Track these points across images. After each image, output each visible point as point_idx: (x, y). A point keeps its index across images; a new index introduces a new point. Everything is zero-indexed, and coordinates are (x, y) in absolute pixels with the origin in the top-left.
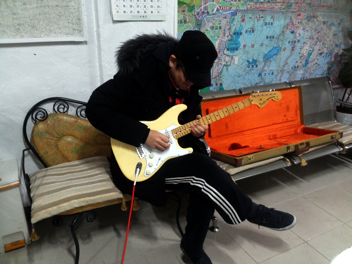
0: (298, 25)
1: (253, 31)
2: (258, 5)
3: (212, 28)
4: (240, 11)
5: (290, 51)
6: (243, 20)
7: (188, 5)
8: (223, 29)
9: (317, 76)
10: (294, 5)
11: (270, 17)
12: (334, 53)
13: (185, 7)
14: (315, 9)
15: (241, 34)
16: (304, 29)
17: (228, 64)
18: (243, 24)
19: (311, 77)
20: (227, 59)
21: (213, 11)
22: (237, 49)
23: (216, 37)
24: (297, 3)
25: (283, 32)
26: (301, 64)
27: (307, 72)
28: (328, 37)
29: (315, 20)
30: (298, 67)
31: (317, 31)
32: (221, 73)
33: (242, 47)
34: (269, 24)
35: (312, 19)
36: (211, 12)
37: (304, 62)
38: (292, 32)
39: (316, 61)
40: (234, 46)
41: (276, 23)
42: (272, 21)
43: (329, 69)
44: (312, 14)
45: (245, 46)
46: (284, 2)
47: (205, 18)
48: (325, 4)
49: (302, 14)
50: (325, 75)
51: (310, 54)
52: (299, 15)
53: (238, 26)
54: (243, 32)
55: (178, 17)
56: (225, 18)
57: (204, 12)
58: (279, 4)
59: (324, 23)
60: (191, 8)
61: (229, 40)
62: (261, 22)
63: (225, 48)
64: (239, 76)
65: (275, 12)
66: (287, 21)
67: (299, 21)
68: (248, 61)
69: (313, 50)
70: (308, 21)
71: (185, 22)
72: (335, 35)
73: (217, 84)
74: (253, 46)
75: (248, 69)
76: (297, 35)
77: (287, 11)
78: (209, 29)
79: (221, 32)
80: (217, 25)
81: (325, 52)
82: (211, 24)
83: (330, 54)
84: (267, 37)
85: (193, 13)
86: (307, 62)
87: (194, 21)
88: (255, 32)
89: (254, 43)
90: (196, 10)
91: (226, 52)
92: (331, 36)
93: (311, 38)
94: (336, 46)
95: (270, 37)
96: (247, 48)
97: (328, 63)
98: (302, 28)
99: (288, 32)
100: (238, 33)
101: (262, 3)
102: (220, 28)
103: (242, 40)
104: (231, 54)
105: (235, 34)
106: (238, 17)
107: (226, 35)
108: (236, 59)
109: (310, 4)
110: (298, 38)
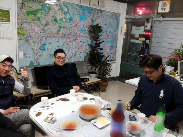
0: (69, 42)
1: (51, 44)
2: (52, 35)
3: (33, 42)
4: (44, 36)
5: (68, 51)
6: (46, 40)
7: (22, 34)
8: (38, 43)
9: (80, 61)
10: (67, 35)
11: (58, 39)
12: (86, 52)
13: (21, 35)
14: (76, 37)
15: (46, 44)
16: (72, 44)
17: (41, 55)
18: (46, 41)
19: (78, 61)
20: (41, 53)
21: (33, 36)
22: (45, 50)
23: (35, 45)
24: (68, 35)
25: (64, 44)
26: (73, 56)
27: (76, 59)
28: (83, 47)
29: (76, 40)
30: (72, 57)
31: (78, 45)
32: (38, 58)
33: (47, 49)
34: (57, 41)
35: (75, 40)
36: (32, 36)
37: (74, 55)
38: (68, 45)
39: (79, 55)
40: (43, 49)
41: (60, 41)
42: (58, 40)
43: (85, 58)
44: (75, 39)
45: (48, 49)
46: (63, 34)
47: (30, 38)
48: (80, 35)
49: (71, 38)
50: (84, 60)
51: (76, 53)
52: (70, 39)
53: (44, 42)
54: (47, 44)
55: (18, 38)
56: (38, 39)
57: (29, 37)
58: (61, 35)
59: (80, 42)
60: (24, 35)
61: (41, 47)
62: (54, 40)
63: (40, 49)
64: (47, 60)
65: (59, 37)
66: (65, 41)
67: (70, 41)
68: (50, 54)
69: (77, 51)
70: (74, 41)
71: (21, 40)
72: (86, 46)
73: (37, 63)
74: (51, 49)
75: (50, 57)
76: (70, 46)
77: (64, 37)
79: (37, 44)
80: (35, 41)
81: (83, 52)
82: (32, 41)
83: (85, 52)
84: (57, 46)
85: (24, 37)
86: (75, 55)
87: (25, 39)
88: (52, 44)
89: (52, 48)
90: (26, 36)
91: (40, 51)
92: (84, 46)
93: (76, 47)
94: (87, 50)
95: (58, 46)
96: (49, 50)
97: (84, 56)
98: (71, 43)
99: (66, 45)
100: (44, 44)
101: (53, 34)
102: (37, 42)
103: (46, 47)
104: (42, 52)
105: (43, 44)
106: (44, 39)
107: (39, 45)
108: (45, 53)
109: (73, 35)
110: (70, 47)
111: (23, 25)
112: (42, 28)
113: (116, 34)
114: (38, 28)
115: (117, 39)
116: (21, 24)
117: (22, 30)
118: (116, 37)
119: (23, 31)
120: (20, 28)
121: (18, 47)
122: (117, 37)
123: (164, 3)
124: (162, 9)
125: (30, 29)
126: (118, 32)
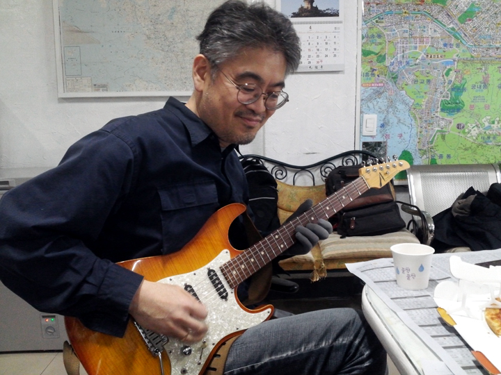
1: (485, 86)
2: (491, 52)
3: (416, 81)
4: (460, 59)
7: (377, 55)
8: (433, 83)
13: (373, 57)
15: (464, 89)
17: (445, 130)
20: (443, 123)
21: (415, 60)
22: (459, 110)
23: (422, 94)
32: (433, 142)
40: (454, 106)
57: (401, 62)
60: (382, 58)
78: (410, 83)
79: (430, 87)
80: (422, 77)
82: (413, 77)
85: (385, 63)
87: (387, 73)
88: (490, 88)
89: (489, 103)
90: (389, 59)
96: (476, 110)
100: (459, 89)
102: (429, 81)
103: (466, 98)
104: (449, 117)
105: (453, 89)
107: (439, 90)
111: (383, 25)
112: (453, 29)
114: (435, 31)
116: (374, 21)
117: (379, 40)
119: (380, 44)
120: (373, 36)
121: (362, 100)
125: (406, 35)
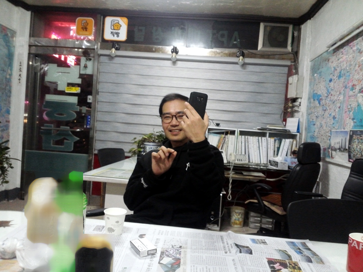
113: (6, 78)
115: (10, 91)
118: (7, 85)
122: (10, 87)
123: (116, 22)
124: (112, 33)
126: (11, 75)
